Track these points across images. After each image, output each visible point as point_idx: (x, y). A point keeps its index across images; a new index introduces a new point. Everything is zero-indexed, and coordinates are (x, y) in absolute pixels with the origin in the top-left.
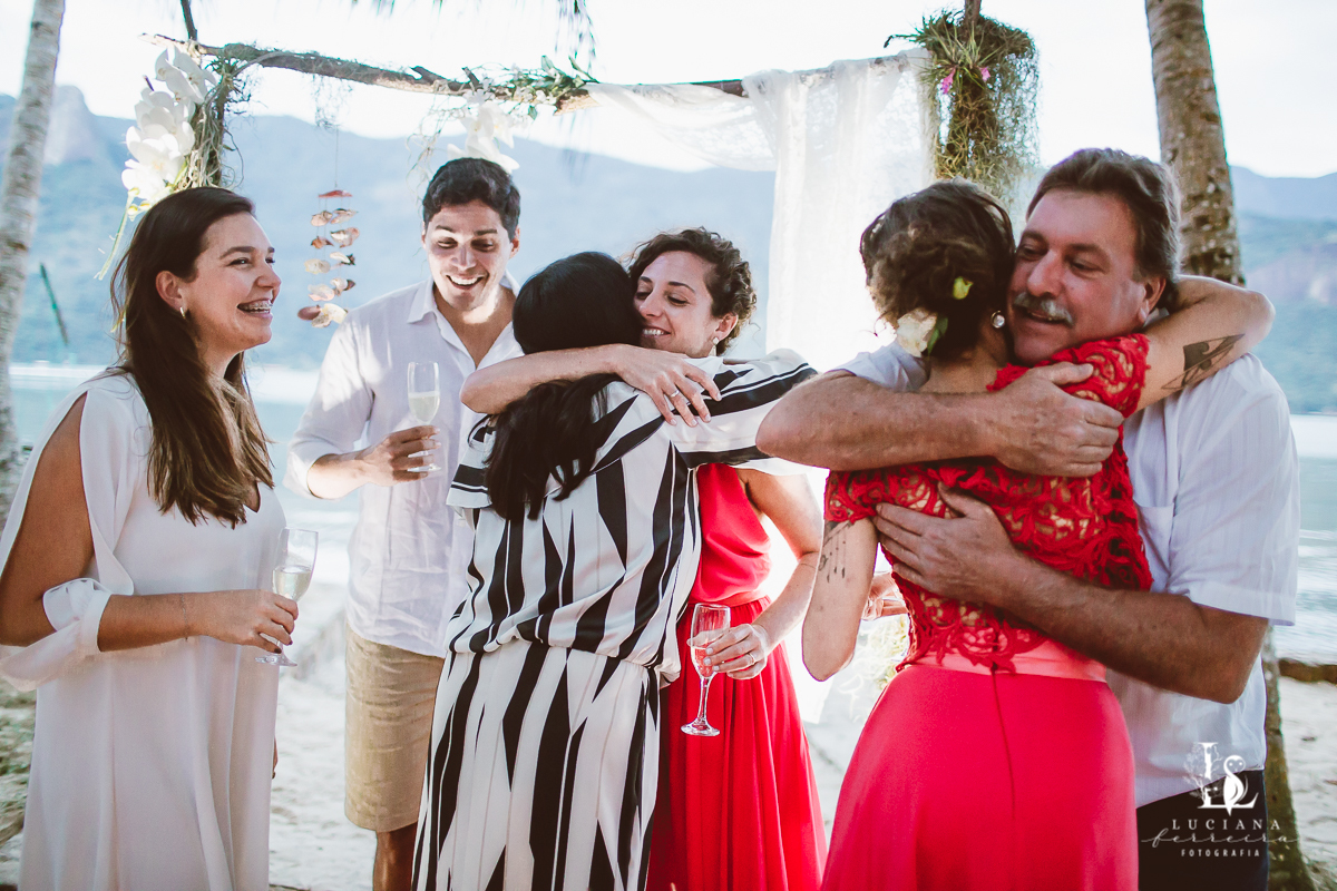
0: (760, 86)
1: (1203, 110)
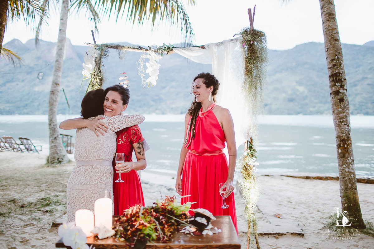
0: (208, 46)
1: (334, 39)
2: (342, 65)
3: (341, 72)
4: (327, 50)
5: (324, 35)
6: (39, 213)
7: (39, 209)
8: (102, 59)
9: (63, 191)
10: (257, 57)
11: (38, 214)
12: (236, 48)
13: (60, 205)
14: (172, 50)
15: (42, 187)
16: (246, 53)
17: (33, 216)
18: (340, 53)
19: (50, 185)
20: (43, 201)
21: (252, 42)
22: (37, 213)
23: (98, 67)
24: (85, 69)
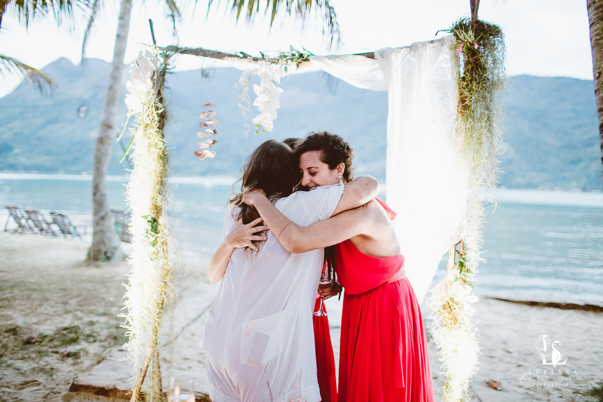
0: (382, 54)
6: (54, 358)
7: (55, 350)
8: (166, 76)
9: (104, 314)
11: (52, 361)
12: (441, 58)
13: (95, 341)
14: (307, 60)
15: (70, 304)
17: (42, 363)
19: (85, 301)
20: (65, 332)
21: (476, 47)
22: (51, 358)
23: (157, 90)
24: (130, 94)
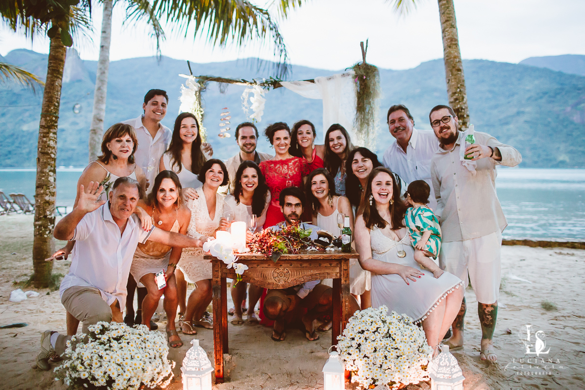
1: (456, 68)
2: (465, 99)
3: (464, 107)
4: (448, 81)
5: (445, 64)
8: (201, 93)
10: (370, 92)
16: (358, 88)
18: (462, 85)
21: (364, 77)
23: (199, 101)
